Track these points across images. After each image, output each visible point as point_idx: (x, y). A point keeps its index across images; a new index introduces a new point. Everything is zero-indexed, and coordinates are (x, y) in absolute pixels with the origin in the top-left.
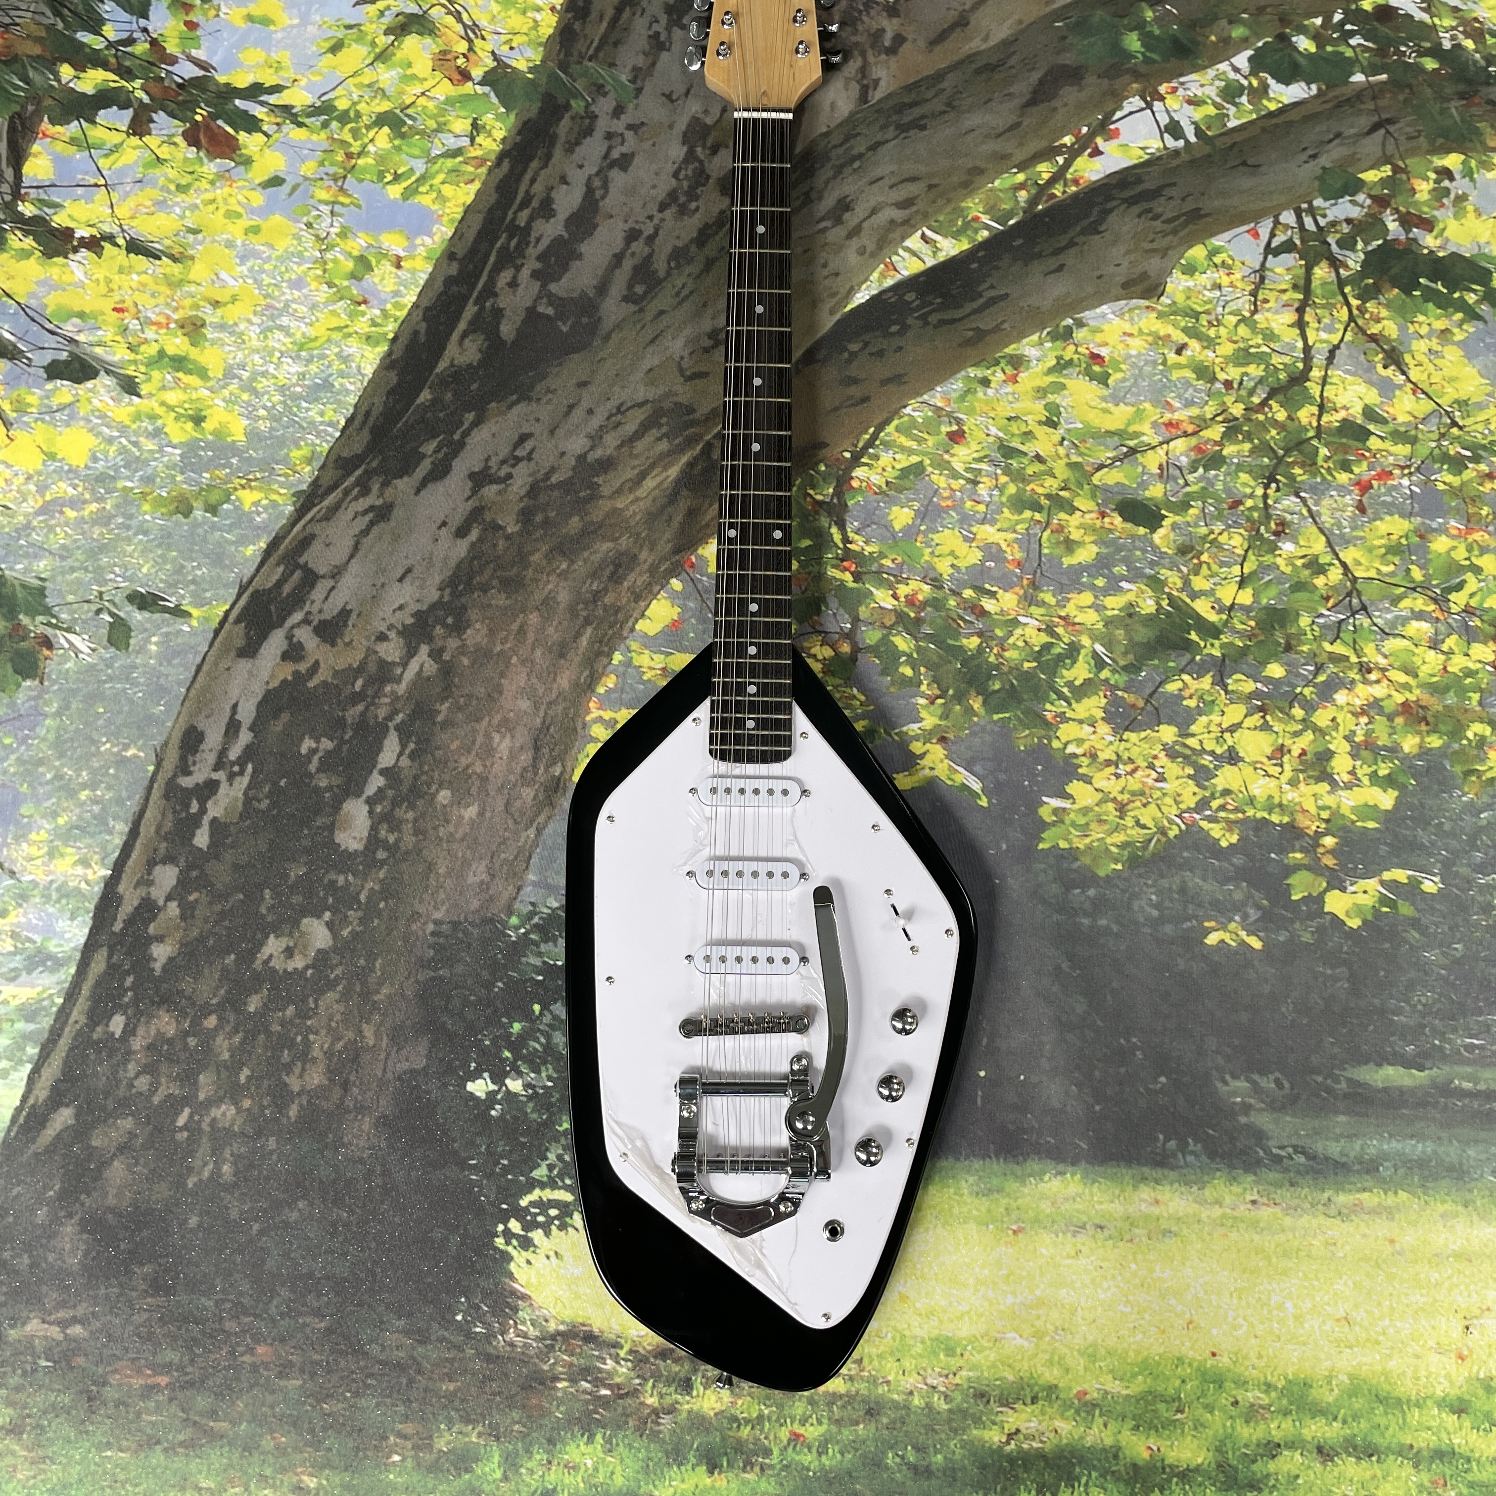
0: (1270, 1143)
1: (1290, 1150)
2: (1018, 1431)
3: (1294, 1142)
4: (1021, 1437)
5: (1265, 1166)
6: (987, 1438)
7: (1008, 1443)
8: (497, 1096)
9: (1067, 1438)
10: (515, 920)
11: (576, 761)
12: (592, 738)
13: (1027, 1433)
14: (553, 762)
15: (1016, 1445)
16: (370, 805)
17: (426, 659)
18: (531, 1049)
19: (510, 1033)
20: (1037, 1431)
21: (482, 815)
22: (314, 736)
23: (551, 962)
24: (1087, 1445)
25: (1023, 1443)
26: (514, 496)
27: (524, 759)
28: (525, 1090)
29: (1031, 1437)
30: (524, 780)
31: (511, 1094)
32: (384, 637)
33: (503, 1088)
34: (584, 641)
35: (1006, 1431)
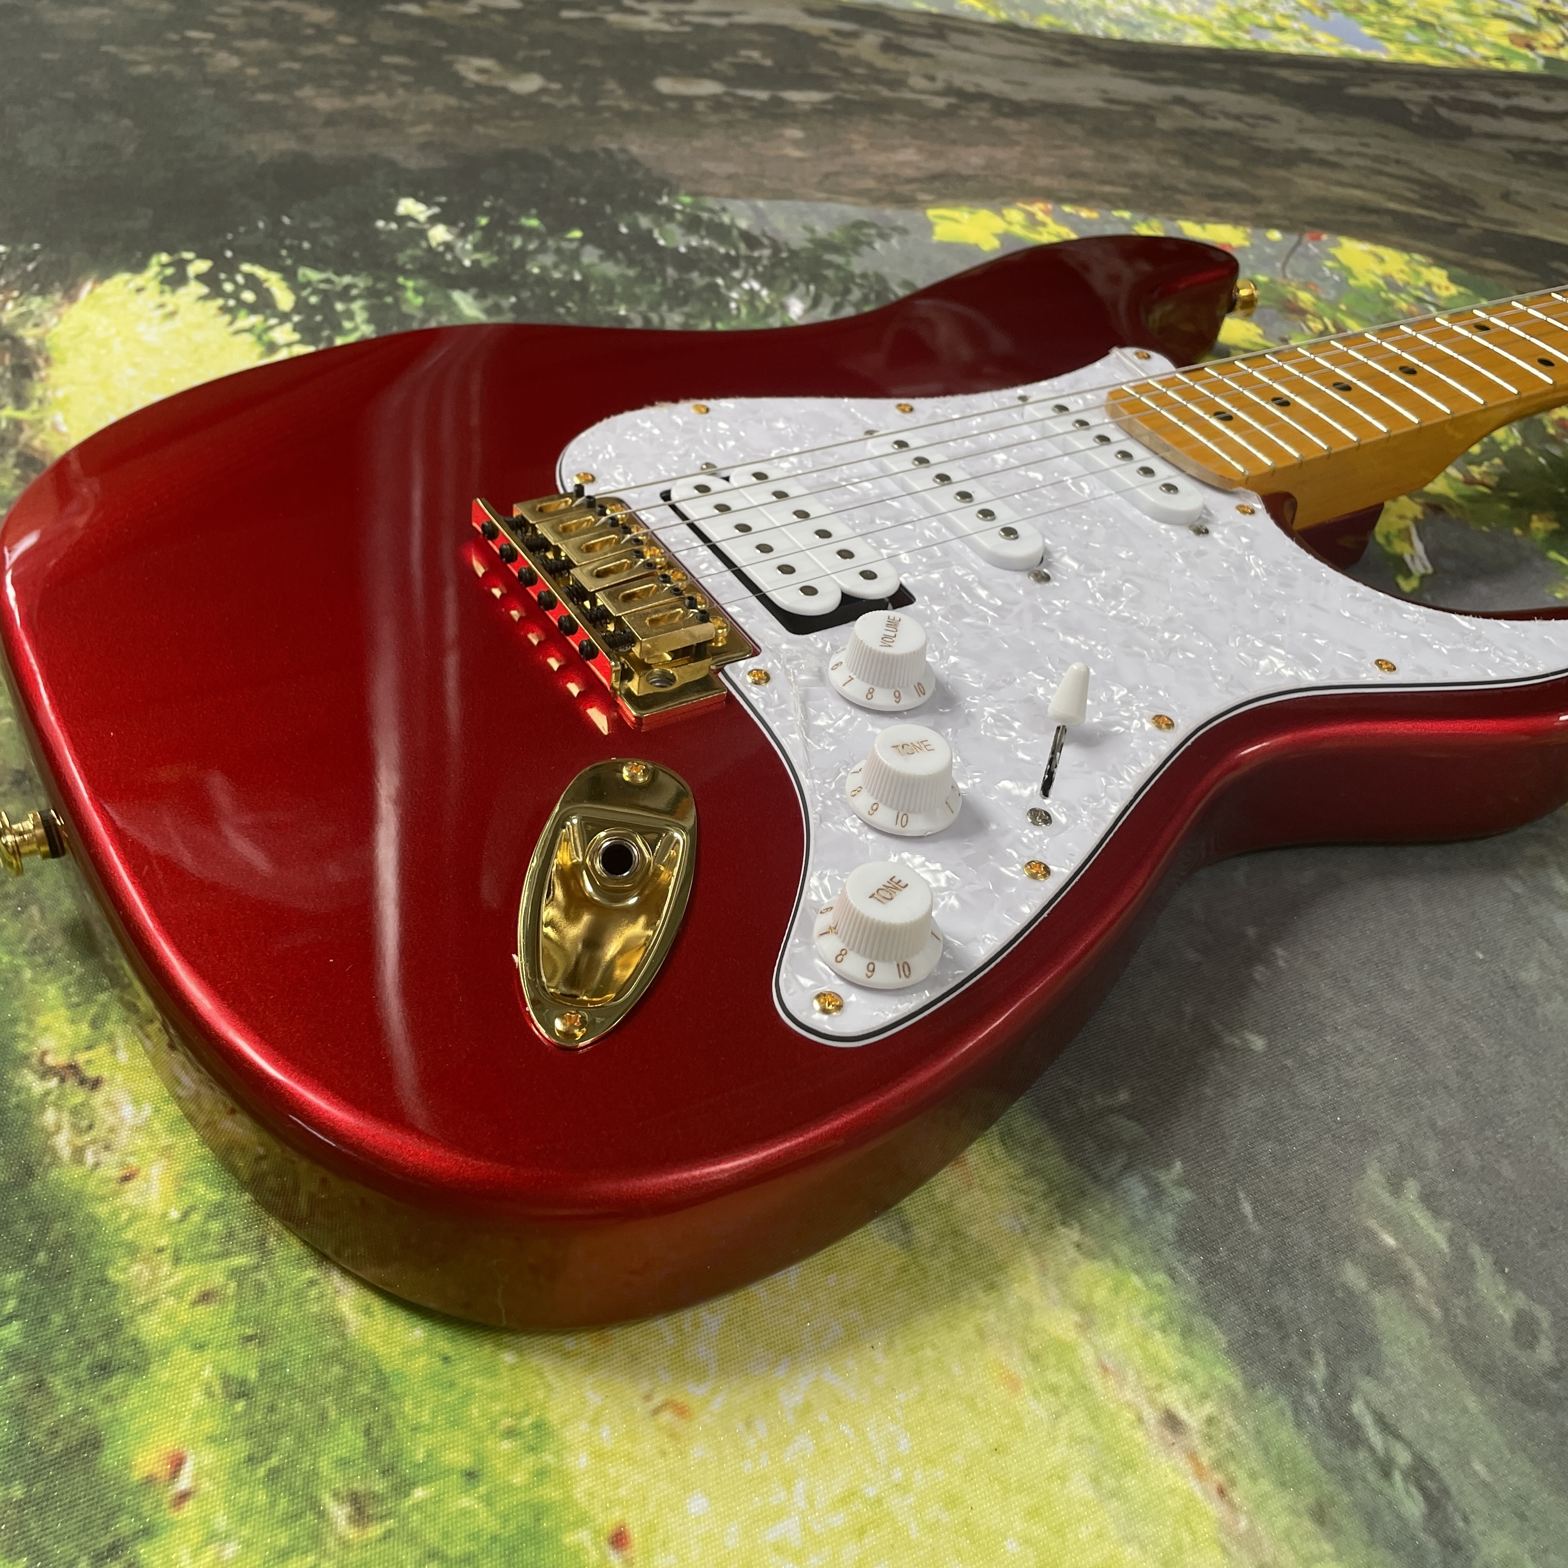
0: (1366, 1384)
1: (1403, 1457)
2: (96, 1084)
3: (1435, 1456)
4: (78, 1096)
5: (1298, 1405)
6: (42, 1021)
7: (46, 1072)
8: (411, 224)
9: (115, 1213)
10: (687, 200)
11: (955, 206)
12: (999, 213)
13: (92, 1109)
14: (931, 192)
15: (47, 1093)
16: (727, 94)
17: (940, 103)
18: (508, 239)
19: (517, 218)
20: (112, 1130)
21: (800, 160)
22: (765, 56)
23: (656, 234)
24: (113, 1274)
25: (58, 1107)
26: (1197, 122)
27: (909, 172)
28: (439, 245)
29: (84, 1123)
30: (882, 178)
31: (422, 233)
32: (932, 78)
33: (427, 226)
34: (1107, 189)
35: (81, 1058)
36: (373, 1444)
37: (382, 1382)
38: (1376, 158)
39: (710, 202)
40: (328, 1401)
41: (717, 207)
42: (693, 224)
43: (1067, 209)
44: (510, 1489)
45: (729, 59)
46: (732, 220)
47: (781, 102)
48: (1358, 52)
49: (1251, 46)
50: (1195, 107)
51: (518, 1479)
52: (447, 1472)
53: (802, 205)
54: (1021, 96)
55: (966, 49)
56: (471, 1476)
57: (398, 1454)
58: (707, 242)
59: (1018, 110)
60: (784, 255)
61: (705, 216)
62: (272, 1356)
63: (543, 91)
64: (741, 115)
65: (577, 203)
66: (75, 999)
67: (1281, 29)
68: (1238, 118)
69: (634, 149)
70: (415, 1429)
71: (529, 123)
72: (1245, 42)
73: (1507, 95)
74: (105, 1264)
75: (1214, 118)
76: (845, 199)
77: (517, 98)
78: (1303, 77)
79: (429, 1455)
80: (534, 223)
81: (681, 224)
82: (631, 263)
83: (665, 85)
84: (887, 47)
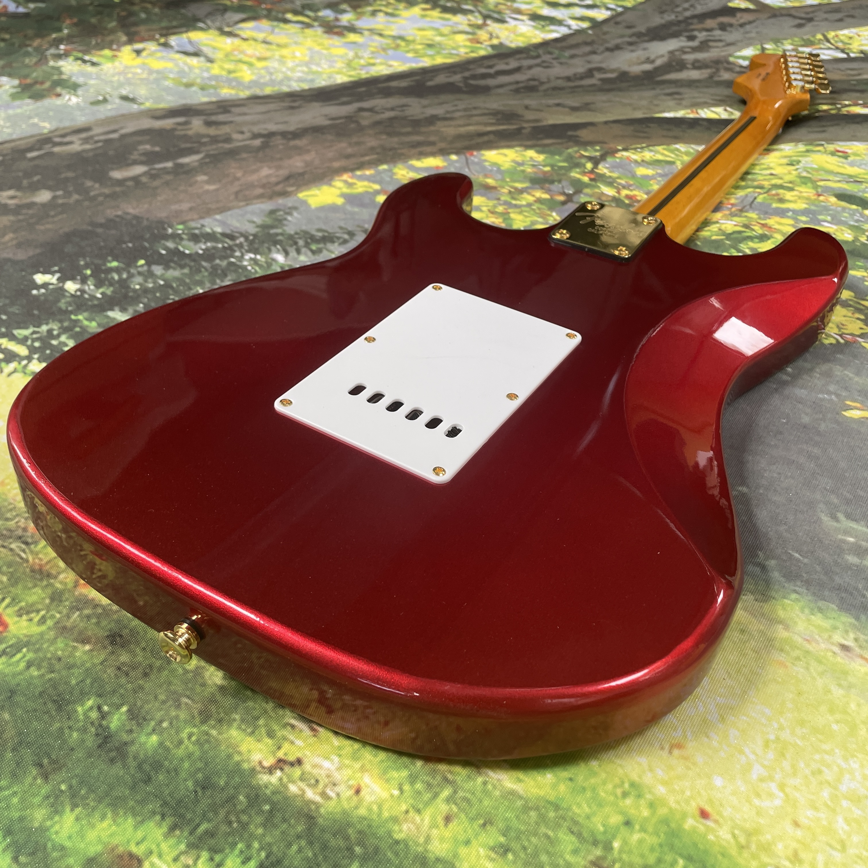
2: (299, 762)
4: (297, 772)
6: (243, 748)
7: (271, 770)
8: (51, 287)
9: (370, 810)
10: (181, 227)
11: (309, 189)
12: (330, 185)
13: (310, 773)
14: (292, 186)
15: (281, 779)
16: (151, 169)
17: (257, 142)
18: (109, 276)
19: (105, 265)
20: (328, 776)
21: (217, 190)
22: (153, 145)
23: (181, 249)
24: (398, 836)
25: (293, 782)
26: (378, 117)
27: (273, 180)
28: (76, 291)
29: (313, 781)
30: (263, 186)
31: (62, 290)
32: (242, 133)
33: (61, 285)
34: (367, 158)
35: (280, 754)
36: (579, 835)
37: (557, 807)
38: (465, 110)
39: (193, 224)
40: (543, 830)
41: (199, 226)
42: (195, 238)
43: (358, 173)
44: (646, 819)
45: (135, 153)
46: (212, 229)
47: (182, 165)
48: (414, 65)
49: (368, 76)
50: (370, 110)
51: (646, 813)
52: (617, 829)
53: (237, 211)
54: (292, 128)
55: (245, 114)
56: (628, 823)
57: (592, 833)
58: (209, 244)
59: (296, 135)
60: (251, 238)
61: (197, 232)
62: (501, 825)
63: (54, 198)
64: (168, 177)
65: (128, 247)
66: (249, 730)
67: (374, 65)
68: (392, 109)
69: (131, 211)
70: (588, 817)
71: (65, 216)
72: (364, 75)
73: (490, 67)
74: (389, 834)
75: (383, 113)
76: (255, 201)
77: (44, 205)
78: (403, 84)
79: (604, 826)
80: (115, 264)
81: (189, 240)
82: (182, 267)
83: (117, 175)
84: (209, 124)
